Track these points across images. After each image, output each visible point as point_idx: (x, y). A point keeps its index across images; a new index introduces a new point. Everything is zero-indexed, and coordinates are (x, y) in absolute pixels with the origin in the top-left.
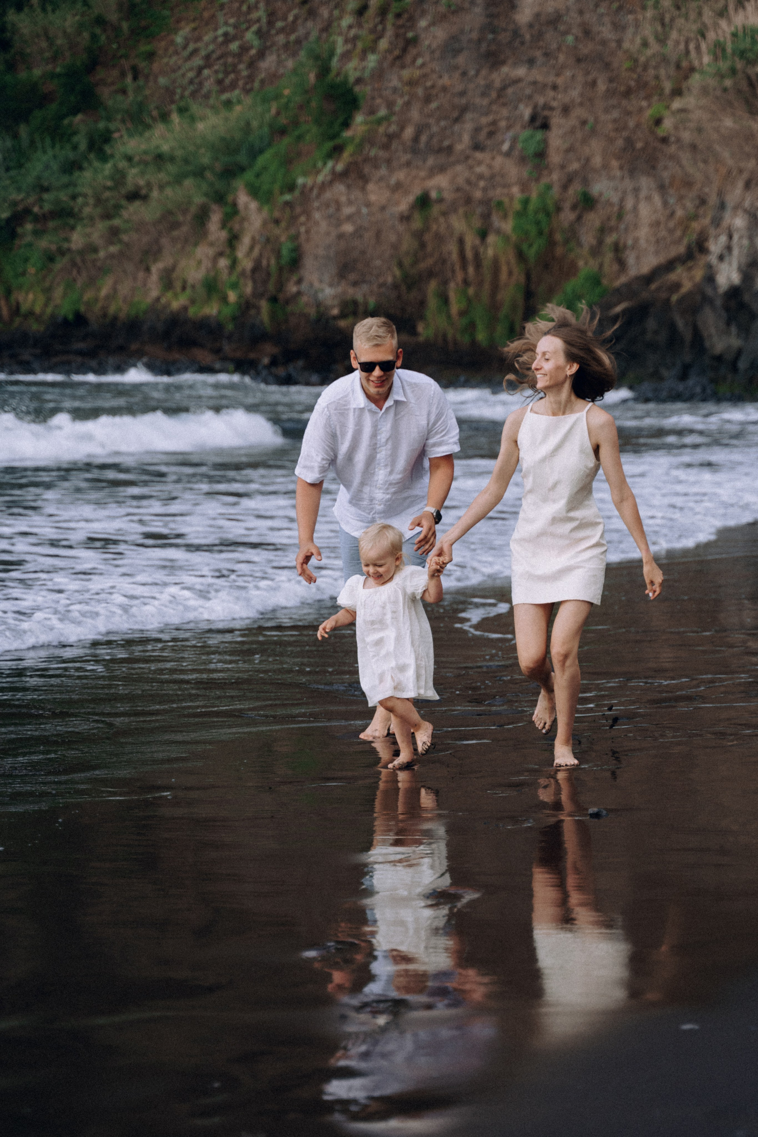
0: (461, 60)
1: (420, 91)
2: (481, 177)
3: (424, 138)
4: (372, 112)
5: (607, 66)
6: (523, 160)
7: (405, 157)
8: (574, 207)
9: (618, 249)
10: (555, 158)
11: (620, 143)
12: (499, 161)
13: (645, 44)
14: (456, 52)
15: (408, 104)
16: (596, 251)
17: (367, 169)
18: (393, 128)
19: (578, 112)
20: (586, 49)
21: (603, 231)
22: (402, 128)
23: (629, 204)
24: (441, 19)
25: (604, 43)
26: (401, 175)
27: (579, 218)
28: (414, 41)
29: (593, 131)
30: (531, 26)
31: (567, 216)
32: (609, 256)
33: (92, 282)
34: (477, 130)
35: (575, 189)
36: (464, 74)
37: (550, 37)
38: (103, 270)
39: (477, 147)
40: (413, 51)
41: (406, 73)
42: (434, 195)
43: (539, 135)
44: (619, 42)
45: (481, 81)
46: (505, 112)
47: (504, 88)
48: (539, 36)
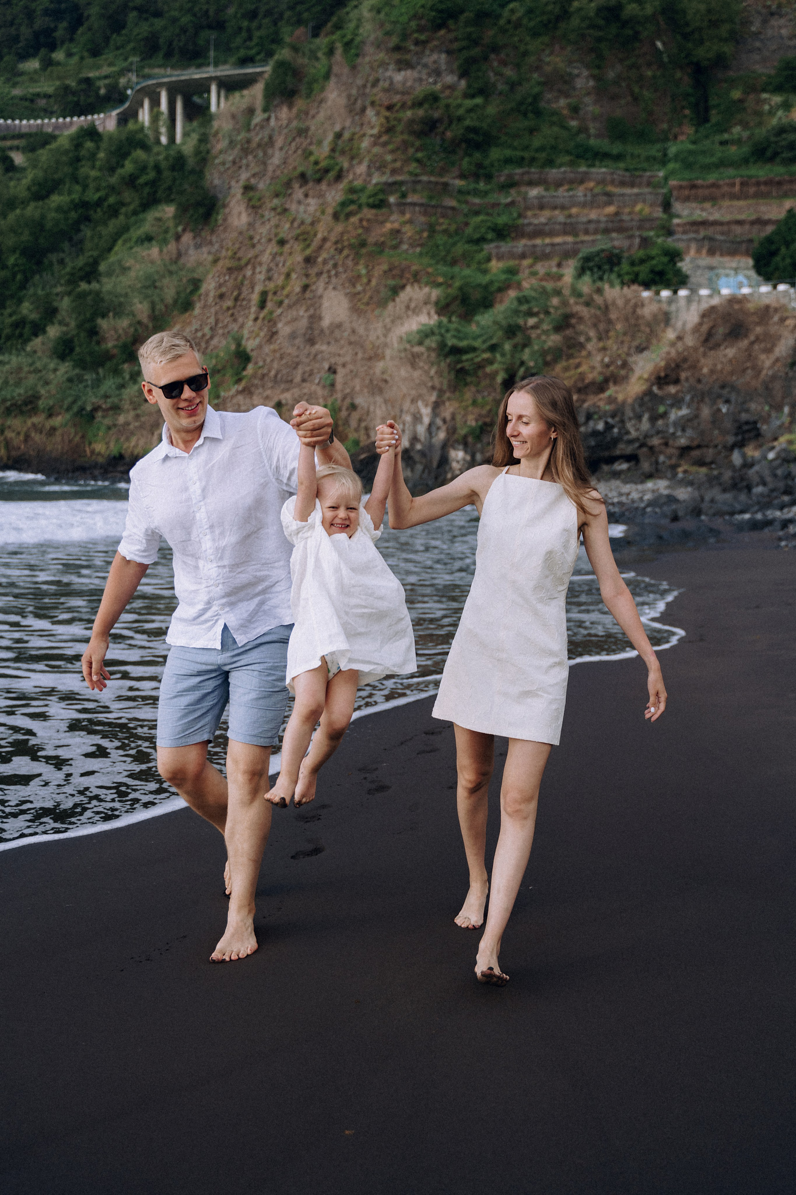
0: (297, 341)
1: (278, 355)
2: (305, 394)
3: (279, 376)
4: (256, 363)
5: (362, 347)
6: (324, 387)
7: (270, 384)
8: (347, 409)
9: (367, 429)
10: (339, 386)
11: (367, 382)
12: (314, 387)
13: (378, 338)
14: (295, 338)
15: (272, 361)
16: (357, 430)
17: (253, 389)
18: (265, 371)
19: (350, 367)
20: (353, 339)
21: (360, 420)
22: (269, 371)
23: (372, 409)
24: (288, 323)
25: (361, 337)
26: (268, 392)
27: (349, 415)
28: (276, 333)
29: (356, 376)
30: (328, 328)
31: (344, 413)
32: (362, 432)
33: (128, 439)
34: (304, 373)
35: (348, 401)
36: (298, 348)
37: (337, 333)
38: (132, 434)
39: (304, 380)
40: (275, 337)
41: (272, 347)
42: (284, 402)
43: (332, 376)
44: (367, 336)
45: (306, 351)
46: (317, 365)
47: (316, 355)
48: (332, 332)
